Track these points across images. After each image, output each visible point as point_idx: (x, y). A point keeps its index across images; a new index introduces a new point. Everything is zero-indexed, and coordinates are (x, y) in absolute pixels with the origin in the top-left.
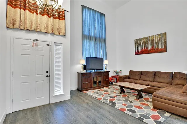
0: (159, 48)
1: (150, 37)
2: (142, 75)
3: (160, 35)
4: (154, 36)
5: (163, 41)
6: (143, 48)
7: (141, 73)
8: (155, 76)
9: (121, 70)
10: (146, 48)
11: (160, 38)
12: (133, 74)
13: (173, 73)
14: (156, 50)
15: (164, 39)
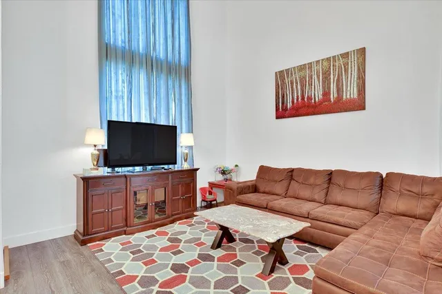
0: (344, 97)
1: (318, 62)
2: (293, 182)
3: (345, 55)
4: (328, 59)
5: (355, 74)
6: (298, 97)
7: (291, 174)
8: (329, 183)
9: (236, 166)
10: (306, 97)
11: (346, 65)
12: (267, 178)
13: (381, 176)
14: (335, 102)
15: (359, 69)
